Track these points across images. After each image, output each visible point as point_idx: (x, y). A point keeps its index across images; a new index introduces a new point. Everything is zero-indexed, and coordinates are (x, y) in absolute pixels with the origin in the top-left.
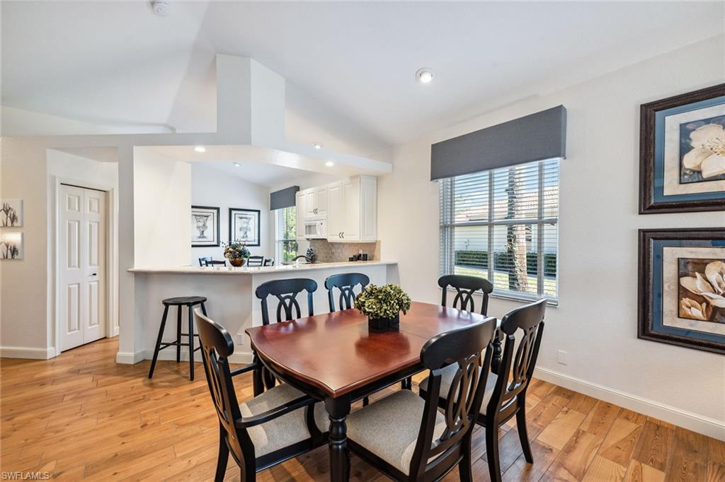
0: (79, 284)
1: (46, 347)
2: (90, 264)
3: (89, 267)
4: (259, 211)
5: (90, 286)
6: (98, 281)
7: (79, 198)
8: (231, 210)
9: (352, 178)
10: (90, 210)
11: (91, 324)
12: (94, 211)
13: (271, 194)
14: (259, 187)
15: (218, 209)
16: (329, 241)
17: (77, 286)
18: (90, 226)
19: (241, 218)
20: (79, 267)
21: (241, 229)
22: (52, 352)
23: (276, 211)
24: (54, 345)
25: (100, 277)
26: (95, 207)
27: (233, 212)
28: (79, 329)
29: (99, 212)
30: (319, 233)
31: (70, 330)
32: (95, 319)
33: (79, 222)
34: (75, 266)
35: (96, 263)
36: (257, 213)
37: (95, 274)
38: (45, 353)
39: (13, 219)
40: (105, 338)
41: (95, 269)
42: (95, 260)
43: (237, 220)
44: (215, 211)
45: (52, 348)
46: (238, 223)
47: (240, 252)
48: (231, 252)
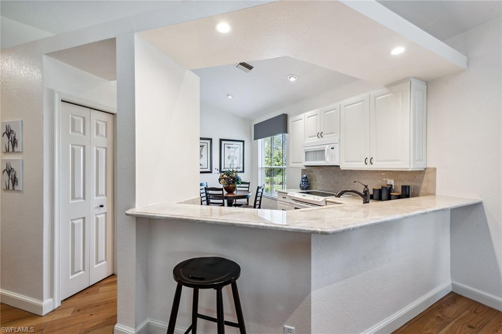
0: (84, 218)
1: (41, 298)
2: (97, 194)
3: (95, 198)
4: (243, 141)
5: (97, 219)
6: (106, 213)
7: (84, 118)
8: (221, 140)
9: (390, 86)
10: (97, 133)
11: (97, 262)
12: (102, 136)
13: (255, 126)
14: (245, 120)
15: (211, 140)
16: (343, 167)
17: (81, 221)
18: (97, 152)
19: (229, 148)
20: (84, 198)
21: (229, 158)
22: (48, 304)
23: (260, 140)
24: (52, 295)
25: (108, 208)
26: (102, 131)
27: (223, 142)
28: (84, 270)
29: (106, 137)
30: (327, 159)
31: (73, 273)
32: (102, 256)
33: (84, 147)
34: (79, 198)
35: (104, 194)
36: (242, 143)
37: (102, 206)
38: (41, 308)
39: (14, 143)
40: (113, 275)
41: (102, 199)
42: (102, 190)
43: (226, 149)
44: (209, 142)
45: (51, 300)
46: (227, 152)
47: (234, 179)
48: (225, 179)
